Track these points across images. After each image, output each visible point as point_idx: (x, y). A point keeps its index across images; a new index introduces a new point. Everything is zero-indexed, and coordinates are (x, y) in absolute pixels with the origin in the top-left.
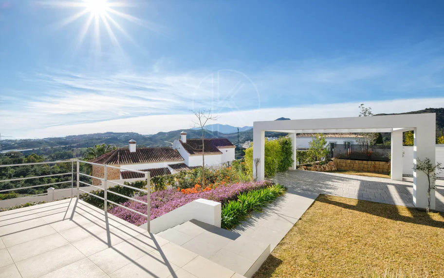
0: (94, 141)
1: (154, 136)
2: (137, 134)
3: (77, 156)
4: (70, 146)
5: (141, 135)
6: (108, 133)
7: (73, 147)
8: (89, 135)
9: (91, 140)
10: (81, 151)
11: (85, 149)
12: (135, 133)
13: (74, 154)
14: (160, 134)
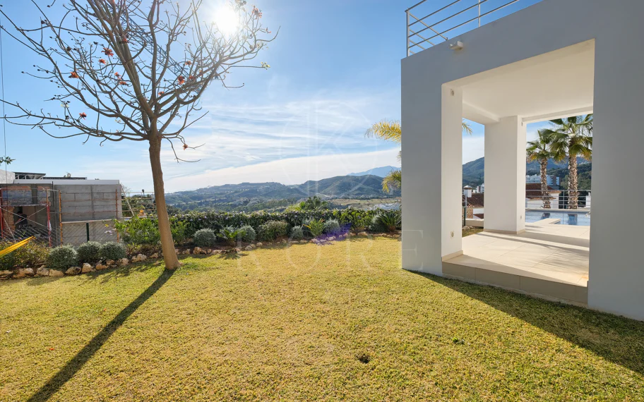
2: (280, 184)
4: (206, 201)
5: (284, 186)
12: (277, 183)
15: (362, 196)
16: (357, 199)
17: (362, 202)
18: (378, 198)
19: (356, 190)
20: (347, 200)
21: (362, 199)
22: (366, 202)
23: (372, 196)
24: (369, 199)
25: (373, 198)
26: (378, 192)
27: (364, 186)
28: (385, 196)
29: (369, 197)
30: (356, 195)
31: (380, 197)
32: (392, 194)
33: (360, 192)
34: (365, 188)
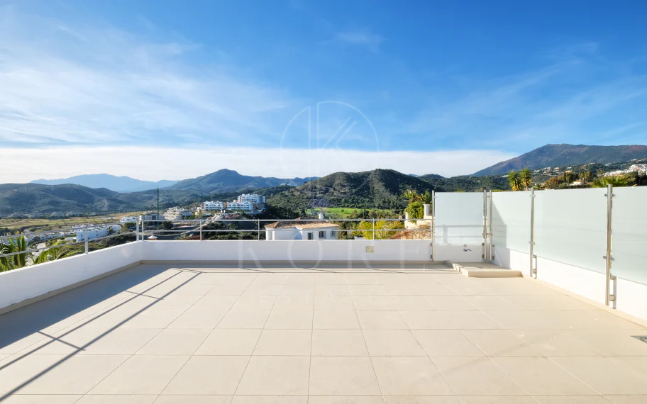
15: (54, 214)
16: (43, 218)
17: (53, 223)
18: (81, 216)
19: (44, 204)
20: (23, 221)
21: (54, 218)
22: (60, 222)
23: (71, 213)
24: (66, 217)
25: (74, 216)
26: (85, 207)
27: (60, 199)
28: (94, 214)
29: (67, 215)
30: (43, 212)
31: (86, 214)
32: (106, 210)
33: (51, 207)
34: (61, 203)
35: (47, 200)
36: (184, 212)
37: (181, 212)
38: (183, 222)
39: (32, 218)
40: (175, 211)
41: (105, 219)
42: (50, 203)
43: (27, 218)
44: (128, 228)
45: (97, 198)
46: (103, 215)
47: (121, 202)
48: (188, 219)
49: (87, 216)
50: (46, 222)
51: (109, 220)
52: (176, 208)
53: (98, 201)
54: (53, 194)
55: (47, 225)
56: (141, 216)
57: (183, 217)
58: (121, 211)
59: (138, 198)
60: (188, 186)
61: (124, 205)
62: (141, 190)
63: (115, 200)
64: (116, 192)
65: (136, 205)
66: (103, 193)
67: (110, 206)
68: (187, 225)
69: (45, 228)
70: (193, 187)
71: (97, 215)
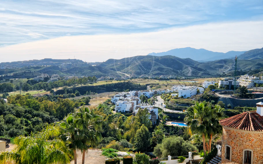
0: (32, 70)
1: (103, 64)
2: (81, 61)
3: (18, 89)
4: (7, 76)
5: (86, 63)
6: (46, 60)
7: (10, 77)
8: (25, 62)
9: (28, 68)
10: (21, 84)
11: (25, 80)
12: (79, 61)
13: (14, 86)
14: (110, 61)
15: (161, 77)
16: (156, 79)
17: (161, 83)
18: (176, 79)
19: (155, 70)
20: (147, 80)
21: (161, 79)
22: (164, 82)
23: (171, 77)
24: (168, 79)
25: (172, 79)
26: (177, 72)
27: (164, 67)
28: (183, 78)
29: (168, 78)
30: (155, 75)
31: (179, 78)
32: (190, 75)
33: (159, 72)
34: (164, 69)
35: (157, 67)
36: (256, 79)
37: (253, 79)
38: (255, 89)
39: (151, 79)
40: (247, 79)
41: (191, 82)
42: (159, 69)
43: (148, 78)
44: (211, 90)
45: (185, 66)
46: (189, 79)
47: (200, 70)
48: (259, 86)
49: (179, 79)
50: (157, 81)
51: (193, 83)
52: (246, 76)
53: (185, 68)
54: (161, 63)
55: (158, 84)
56: (220, 81)
57: (255, 85)
58: (200, 77)
59: (212, 66)
60: (254, 56)
61: (202, 72)
62: (213, 60)
63: (195, 68)
64: (197, 62)
65: (211, 72)
66: (188, 62)
67: (193, 73)
68: (260, 92)
69: (157, 86)
70: (258, 57)
71: (185, 79)
